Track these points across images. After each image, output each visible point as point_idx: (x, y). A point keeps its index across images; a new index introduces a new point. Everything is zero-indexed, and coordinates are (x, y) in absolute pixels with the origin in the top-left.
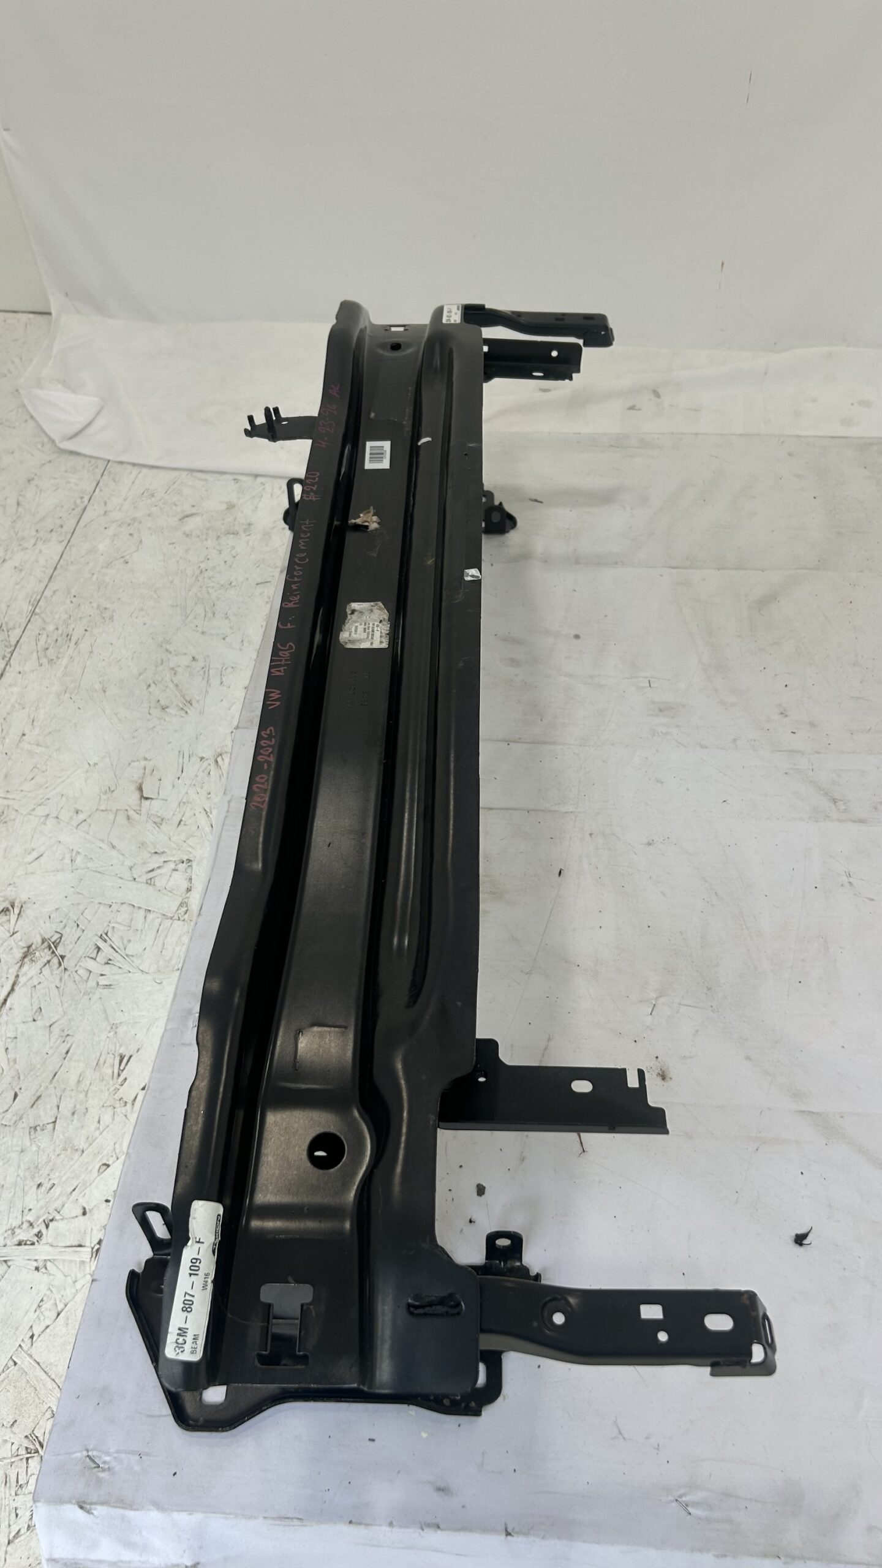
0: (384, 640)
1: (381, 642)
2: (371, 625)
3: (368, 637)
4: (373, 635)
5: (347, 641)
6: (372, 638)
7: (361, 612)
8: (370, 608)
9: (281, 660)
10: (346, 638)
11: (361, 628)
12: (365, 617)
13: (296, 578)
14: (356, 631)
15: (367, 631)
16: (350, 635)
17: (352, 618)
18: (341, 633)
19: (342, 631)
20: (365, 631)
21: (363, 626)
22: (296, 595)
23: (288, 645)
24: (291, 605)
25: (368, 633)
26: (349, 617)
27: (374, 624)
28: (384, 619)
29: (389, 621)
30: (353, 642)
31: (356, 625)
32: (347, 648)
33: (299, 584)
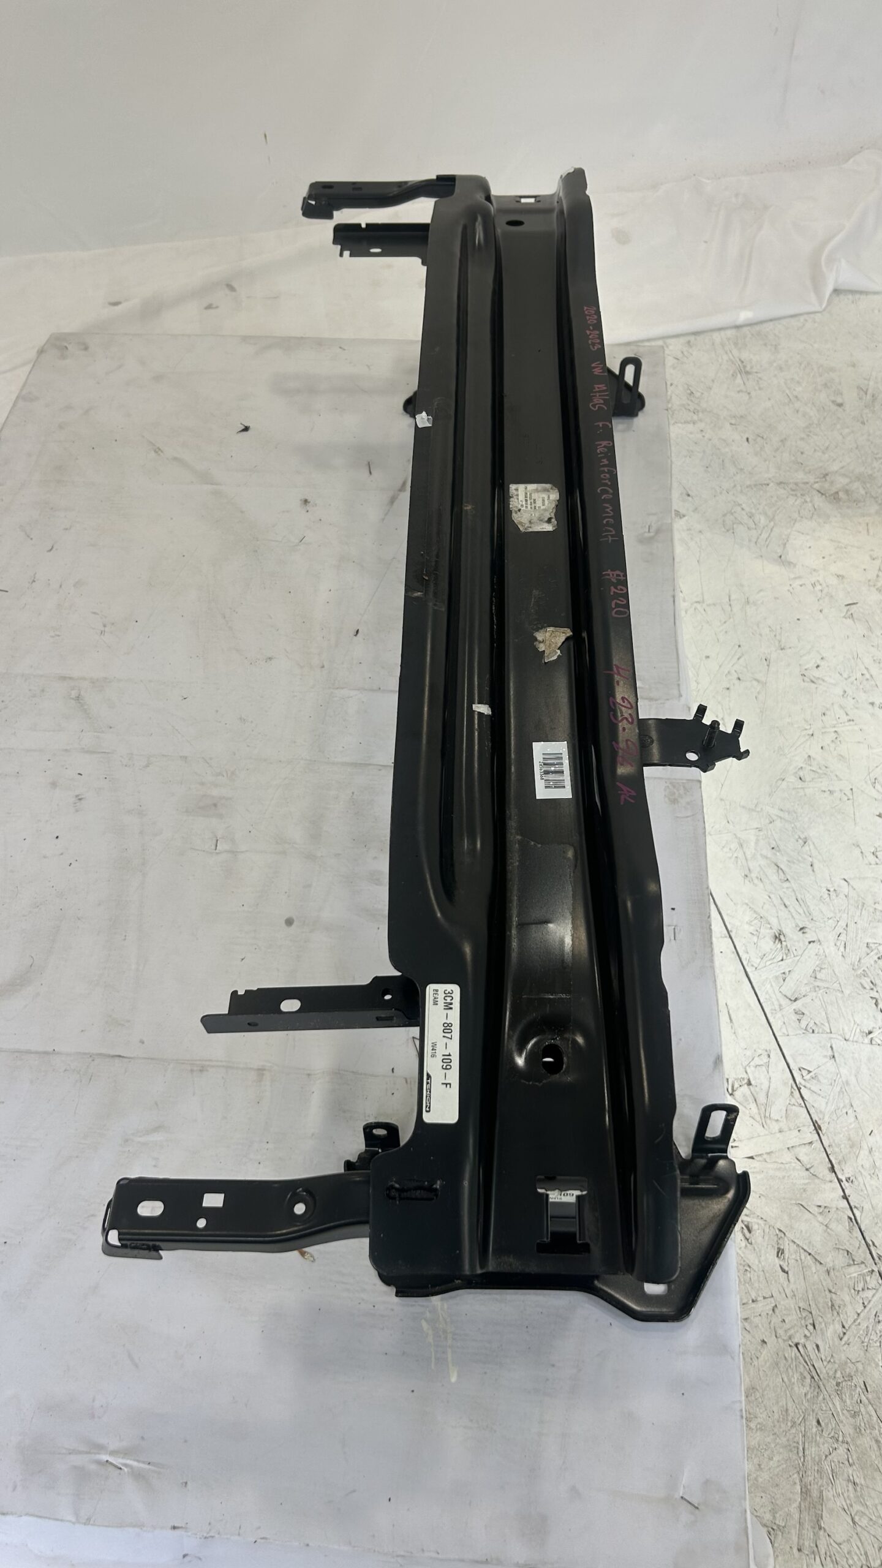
0: (514, 491)
1: (517, 490)
2: (529, 506)
3: (530, 494)
4: (526, 497)
5: (551, 490)
6: (526, 494)
7: (541, 520)
8: (532, 525)
9: (600, 396)
10: (553, 494)
11: (539, 503)
12: (537, 515)
13: (606, 471)
14: (543, 500)
15: (532, 501)
16: (549, 497)
17: (550, 514)
18: (558, 498)
19: (558, 501)
20: (535, 500)
21: (537, 506)
22: (601, 453)
23: (597, 408)
24: (604, 443)
25: (530, 498)
26: (553, 515)
27: (526, 507)
28: (516, 513)
29: (511, 511)
30: (546, 490)
31: (544, 507)
32: (550, 483)
33: (601, 464)
